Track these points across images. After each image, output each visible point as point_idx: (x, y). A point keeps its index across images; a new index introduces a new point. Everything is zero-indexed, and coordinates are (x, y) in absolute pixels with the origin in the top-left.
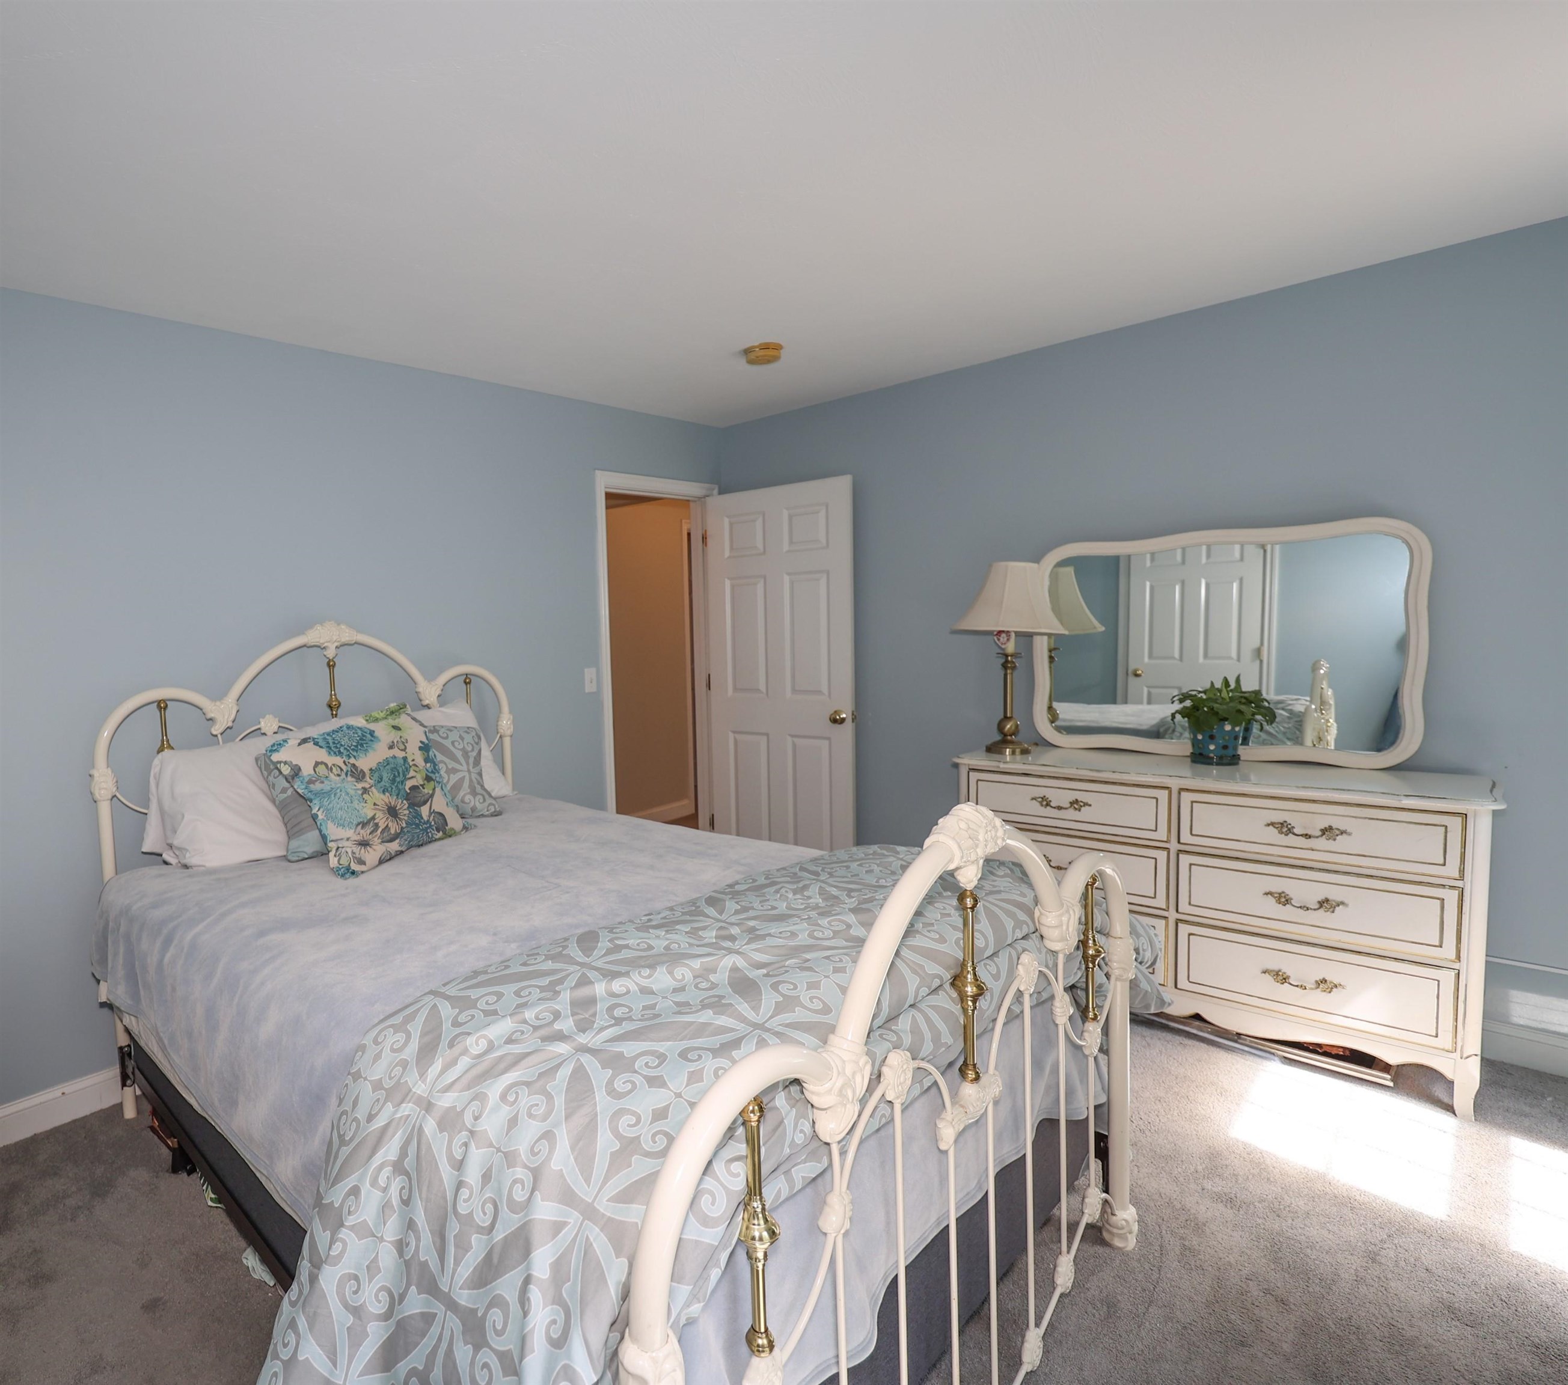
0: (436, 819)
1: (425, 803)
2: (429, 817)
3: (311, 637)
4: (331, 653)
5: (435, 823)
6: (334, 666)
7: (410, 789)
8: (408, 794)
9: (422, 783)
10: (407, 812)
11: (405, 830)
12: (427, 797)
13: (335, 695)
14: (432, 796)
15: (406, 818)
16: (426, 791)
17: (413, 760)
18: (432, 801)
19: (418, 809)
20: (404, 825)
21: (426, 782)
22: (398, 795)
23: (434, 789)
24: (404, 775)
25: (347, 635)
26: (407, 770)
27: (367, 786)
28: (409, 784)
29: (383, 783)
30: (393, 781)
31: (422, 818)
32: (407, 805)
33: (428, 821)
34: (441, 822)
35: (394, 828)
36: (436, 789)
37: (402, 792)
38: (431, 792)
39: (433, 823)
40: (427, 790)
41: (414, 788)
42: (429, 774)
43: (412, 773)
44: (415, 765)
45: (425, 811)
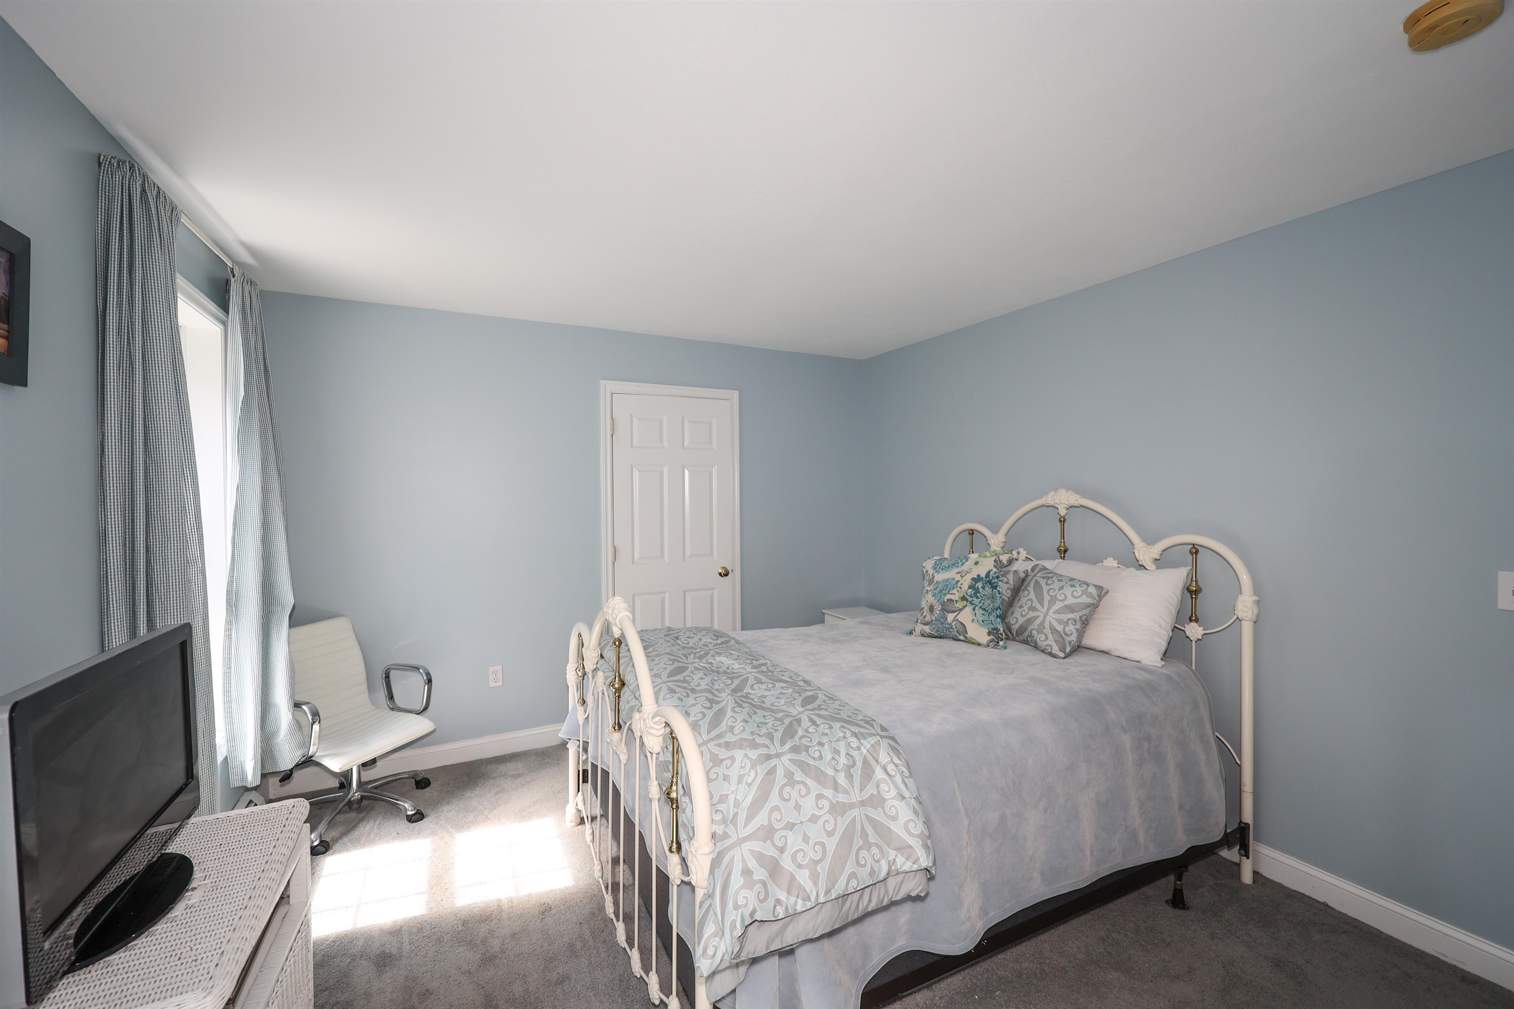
0: (958, 626)
1: (953, 612)
2: (953, 622)
3: (1050, 499)
4: (1063, 512)
5: (956, 628)
6: (1064, 521)
7: (947, 600)
8: (944, 602)
9: (957, 599)
10: (938, 612)
11: (934, 622)
12: (957, 609)
13: (1064, 543)
14: (961, 610)
15: (936, 615)
16: (957, 605)
17: (962, 584)
18: (959, 613)
19: (946, 614)
20: (934, 619)
21: (960, 600)
22: (938, 600)
23: (965, 607)
24: (949, 591)
25: (1074, 499)
26: (953, 588)
27: (929, 590)
28: (948, 597)
29: (936, 591)
30: (941, 591)
31: (947, 620)
32: (940, 608)
33: (951, 624)
34: (961, 629)
35: (928, 618)
36: (967, 608)
37: (942, 600)
38: (960, 607)
39: (954, 627)
40: (960, 605)
41: (950, 600)
42: (966, 596)
43: (955, 591)
44: (961, 588)
45: (950, 617)
